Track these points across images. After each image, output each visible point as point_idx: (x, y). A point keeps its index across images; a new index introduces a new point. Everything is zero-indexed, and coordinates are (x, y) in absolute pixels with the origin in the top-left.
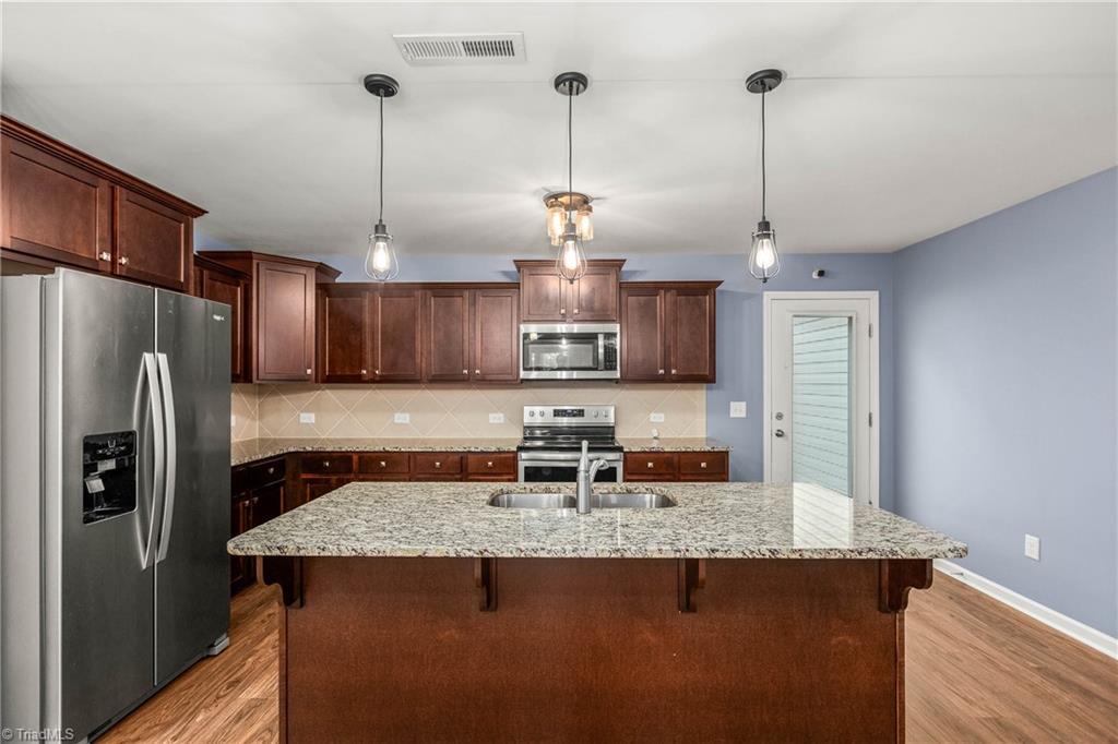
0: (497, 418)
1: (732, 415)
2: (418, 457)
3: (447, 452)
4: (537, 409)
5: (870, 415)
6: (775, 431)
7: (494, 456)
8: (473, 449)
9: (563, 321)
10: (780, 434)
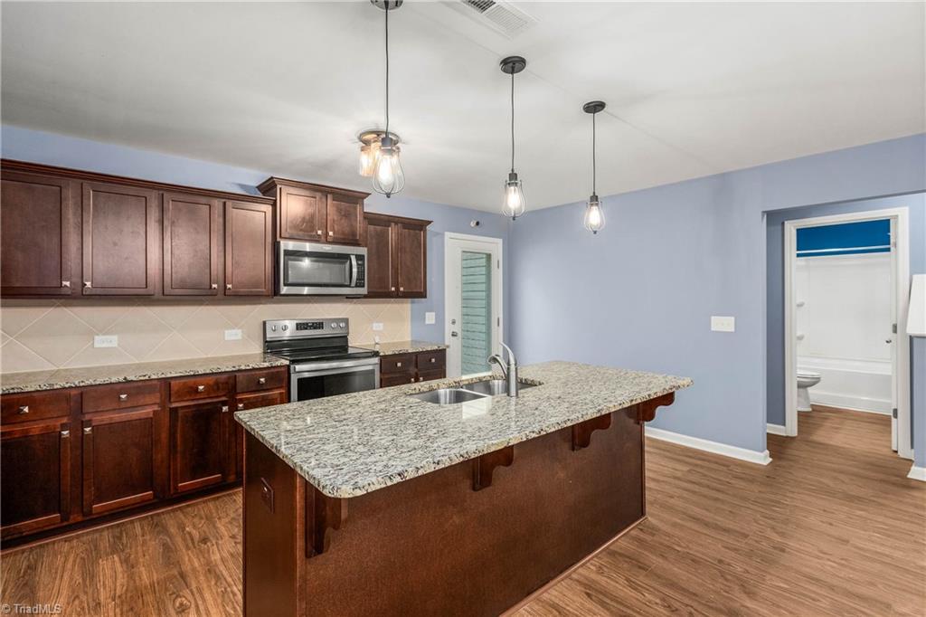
0: (233, 335)
1: (427, 322)
5: (498, 318)
6: (451, 333)
7: (265, 371)
9: (319, 241)
10: (454, 334)
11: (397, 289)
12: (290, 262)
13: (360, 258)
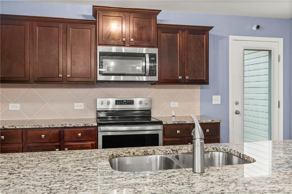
0: (79, 106)
1: (214, 103)
2: (28, 132)
3: (50, 128)
4: (105, 100)
5: (279, 102)
6: (235, 112)
7: (82, 129)
8: (68, 126)
9: (124, 46)
10: (237, 113)
11: (184, 78)
12: (104, 60)
13: (152, 56)
